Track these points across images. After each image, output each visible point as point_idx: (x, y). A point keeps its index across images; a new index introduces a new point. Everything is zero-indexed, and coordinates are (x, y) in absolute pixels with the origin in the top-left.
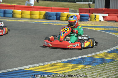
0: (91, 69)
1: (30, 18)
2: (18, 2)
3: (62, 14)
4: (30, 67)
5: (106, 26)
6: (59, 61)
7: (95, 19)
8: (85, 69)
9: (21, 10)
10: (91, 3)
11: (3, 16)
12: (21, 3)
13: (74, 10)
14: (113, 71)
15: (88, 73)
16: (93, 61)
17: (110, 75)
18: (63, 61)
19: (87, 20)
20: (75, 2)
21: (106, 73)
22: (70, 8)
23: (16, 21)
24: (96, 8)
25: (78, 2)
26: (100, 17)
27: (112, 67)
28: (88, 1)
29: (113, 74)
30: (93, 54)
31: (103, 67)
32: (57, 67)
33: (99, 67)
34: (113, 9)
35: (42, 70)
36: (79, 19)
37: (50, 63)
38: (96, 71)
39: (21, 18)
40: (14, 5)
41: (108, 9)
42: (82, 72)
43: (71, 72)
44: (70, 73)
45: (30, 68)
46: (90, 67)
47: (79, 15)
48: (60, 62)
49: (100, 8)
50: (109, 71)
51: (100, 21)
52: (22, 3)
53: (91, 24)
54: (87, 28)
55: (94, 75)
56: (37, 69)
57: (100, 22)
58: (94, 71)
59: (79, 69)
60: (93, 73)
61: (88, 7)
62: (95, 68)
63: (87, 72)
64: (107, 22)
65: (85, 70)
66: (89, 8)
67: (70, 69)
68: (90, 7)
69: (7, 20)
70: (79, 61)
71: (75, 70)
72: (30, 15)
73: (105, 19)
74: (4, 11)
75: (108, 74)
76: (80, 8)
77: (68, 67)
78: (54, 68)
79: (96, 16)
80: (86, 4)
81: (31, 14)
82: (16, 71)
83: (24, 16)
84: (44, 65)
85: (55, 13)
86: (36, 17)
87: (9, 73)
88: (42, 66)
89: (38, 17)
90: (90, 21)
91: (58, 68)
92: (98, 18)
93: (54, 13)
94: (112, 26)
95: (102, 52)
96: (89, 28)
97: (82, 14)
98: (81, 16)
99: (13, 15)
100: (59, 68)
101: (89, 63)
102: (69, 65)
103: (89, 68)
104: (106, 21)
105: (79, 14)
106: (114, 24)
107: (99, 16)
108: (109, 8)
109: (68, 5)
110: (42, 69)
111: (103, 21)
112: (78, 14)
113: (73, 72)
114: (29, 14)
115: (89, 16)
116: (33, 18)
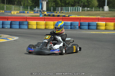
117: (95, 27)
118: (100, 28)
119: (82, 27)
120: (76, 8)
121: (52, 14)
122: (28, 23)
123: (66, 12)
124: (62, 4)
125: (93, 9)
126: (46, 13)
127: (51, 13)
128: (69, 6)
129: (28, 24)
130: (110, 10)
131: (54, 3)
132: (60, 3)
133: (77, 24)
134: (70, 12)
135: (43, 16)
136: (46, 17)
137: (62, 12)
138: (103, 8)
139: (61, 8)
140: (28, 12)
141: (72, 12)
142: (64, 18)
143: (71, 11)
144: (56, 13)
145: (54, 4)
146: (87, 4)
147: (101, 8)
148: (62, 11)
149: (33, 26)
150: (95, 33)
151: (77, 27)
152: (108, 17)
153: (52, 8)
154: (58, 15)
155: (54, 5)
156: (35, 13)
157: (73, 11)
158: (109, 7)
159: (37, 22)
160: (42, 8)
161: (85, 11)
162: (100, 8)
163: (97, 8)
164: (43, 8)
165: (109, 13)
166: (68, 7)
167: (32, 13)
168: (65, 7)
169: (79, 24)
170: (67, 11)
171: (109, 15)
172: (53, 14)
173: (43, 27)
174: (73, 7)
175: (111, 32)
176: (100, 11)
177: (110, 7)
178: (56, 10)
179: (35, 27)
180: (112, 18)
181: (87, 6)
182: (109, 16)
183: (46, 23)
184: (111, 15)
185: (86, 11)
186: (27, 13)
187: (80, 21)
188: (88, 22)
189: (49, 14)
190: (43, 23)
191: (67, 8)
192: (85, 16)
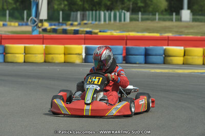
1: (203, 64)
2: (176, 30)
9: (182, 48)
11: (144, 62)
12: (183, 30)
23: (171, 71)
39: (183, 64)
40: (168, 37)
52: (186, 31)
69: (153, 71)
74: (146, 50)
83: (190, 59)
99: (166, 59)
117: (160, 59)
118: (171, 60)
119: (132, 58)
120: (118, 14)
121: (60, 28)
122: (5, 49)
123: (94, 22)
124: (83, 4)
125: (157, 17)
126: (46, 25)
127: (58, 25)
128: (100, 10)
129: (5, 52)
130: (194, 20)
131: (66, 3)
132: (80, 3)
133: (120, 52)
134: (102, 22)
135: (40, 32)
136: (46, 35)
137: (85, 24)
138: (178, 13)
139: (82, 13)
140: (5, 23)
141: (107, 22)
142: (89, 38)
143: (105, 20)
144: (72, 25)
145: (65, 5)
146: (142, 5)
147: (174, 14)
148: (85, 22)
149: (17, 55)
150: (161, 73)
151: (120, 58)
152: (191, 36)
153: (61, 13)
154: (75, 30)
155: (67, 8)
156: (22, 25)
157: (110, 20)
158: (192, 11)
159: (25, 47)
160: (37, 14)
161: (138, 20)
162: (172, 15)
163: (164, 13)
164: (39, 14)
165: (192, 27)
166: (98, 12)
167: (15, 26)
168: (91, 12)
169: (125, 51)
170: (96, 21)
171: (192, 31)
172: (64, 27)
173: (40, 58)
174: (111, 11)
175: (196, 71)
176: (172, 20)
177: (194, 12)
178: (71, 18)
179: (20, 58)
180: (199, 36)
181: (142, 10)
182: (191, 33)
183: (46, 49)
184: (195, 31)
185: (140, 19)
186: (4, 25)
187: (126, 45)
188: (144, 47)
189: (53, 27)
190: (39, 48)
191: (96, 14)
192: (138, 32)
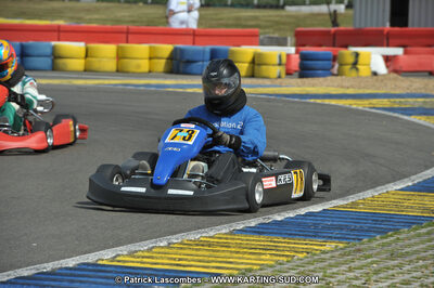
0: (342, 255)
3: (233, 52)
4: (119, 255)
5: (397, 92)
6: (225, 230)
7: (357, 69)
8: (323, 256)
10: (341, 8)
13: (276, 35)
14: (424, 259)
15: (335, 270)
16: (353, 226)
17: (414, 274)
18: (241, 227)
19: (327, 72)
20: (283, 7)
21: (400, 266)
22: (261, 31)
24: (358, 26)
25: (290, 5)
26: (373, 61)
27: (424, 246)
28: (328, 3)
29: (427, 272)
30: (351, 199)
31: (389, 244)
32: (218, 251)
33: (374, 244)
34: (422, 28)
35: (163, 264)
36: (297, 69)
37: (193, 236)
38: (364, 262)
41: (404, 29)
42: (312, 268)
43: (271, 266)
44: (268, 271)
45: (118, 258)
46: (341, 245)
47: (297, 56)
48: (231, 233)
49: (374, 27)
50: (411, 261)
51: (375, 74)
53: (342, 87)
54: (327, 101)
55: (357, 278)
56: (145, 260)
57: (375, 77)
58: (357, 263)
59: (301, 256)
60: (350, 270)
61: (330, 23)
62: (359, 250)
63: (331, 266)
64: (400, 77)
65: (323, 260)
66: (333, 29)
67: (267, 259)
68: (335, 23)
70: (299, 225)
71: (285, 259)
72: (115, 61)
73: (391, 68)
75: (409, 272)
76: (299, 29)
77: (257, 251)
78: (207, 253)
79: (357, 55)
80: (319, 15)
81: (120, 57)
82: (67, 268)
84: (169, 246)
85: (208, 48)
86: (138, 66)
87: (43, 276)
88: (163, 250)
89: (145, 66)
90: (337, 75)
91: (224, 254)
92: (368, 65)
93: (204, 52)
94: (419, 91)
95: (381, 190)
96: (333, 102)
97: (308, 50)
98: (304, 57)
100: (228, 254)
101: (336, 233)
102: (263, 240)
103: (337, 250)
104: (395, 75)
105: (297, 52)
106: (427, 85)
107: (369, 55)
108: (406, 25)
109: (256, 18)
110: (162, 258)
111: (384, 75)
112: (292, 50)
113: (278, 267)
114: (114, 55)
115: (335, 59)
116: (127, 72)
